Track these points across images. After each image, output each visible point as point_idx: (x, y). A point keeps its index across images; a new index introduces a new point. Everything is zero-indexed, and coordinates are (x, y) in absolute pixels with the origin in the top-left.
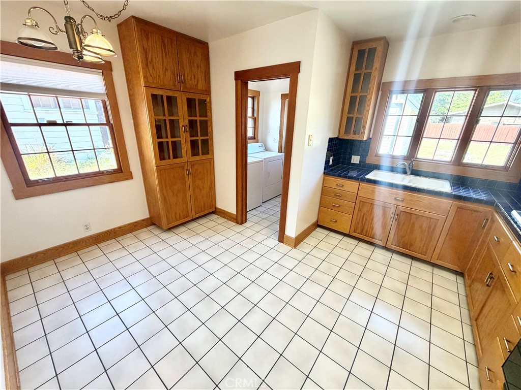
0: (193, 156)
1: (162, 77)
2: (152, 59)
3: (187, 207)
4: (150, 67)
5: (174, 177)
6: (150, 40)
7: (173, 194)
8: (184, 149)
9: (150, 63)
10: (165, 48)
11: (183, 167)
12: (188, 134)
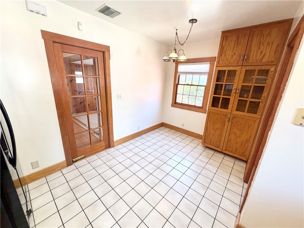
0: (236, 110)
1: (229, 60)
2: (226, 51)
3: (220, 141)
4: (223, 56)
5: (217, 119)
6: (228, 40)
7: (213, 129)
8: (231, 104)
9: (224, 53)
10: (238, 40)
11: (226, 116)
12: (238, 95)
